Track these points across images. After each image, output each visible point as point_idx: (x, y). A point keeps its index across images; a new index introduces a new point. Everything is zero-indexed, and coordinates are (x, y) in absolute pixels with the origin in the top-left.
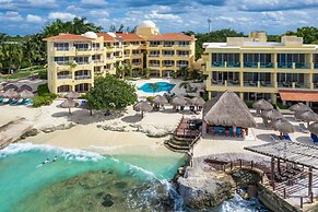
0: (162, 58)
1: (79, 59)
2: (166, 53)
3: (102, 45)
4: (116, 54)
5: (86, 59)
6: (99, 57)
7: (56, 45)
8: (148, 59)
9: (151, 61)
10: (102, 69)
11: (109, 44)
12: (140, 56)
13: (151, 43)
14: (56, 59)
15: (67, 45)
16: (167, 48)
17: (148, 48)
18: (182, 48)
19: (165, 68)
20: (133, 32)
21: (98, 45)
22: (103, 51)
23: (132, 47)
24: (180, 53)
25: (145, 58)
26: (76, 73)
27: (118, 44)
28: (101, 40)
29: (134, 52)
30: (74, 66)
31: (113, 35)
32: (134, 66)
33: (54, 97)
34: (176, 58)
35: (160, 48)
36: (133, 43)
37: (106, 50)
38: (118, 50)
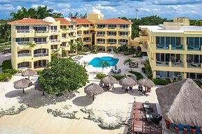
0: (106, 37)
1: (38, 40)
2: (110, 33)
3: (59, 28)
4: (71, 34)
5: (44, 40)
6: (56, 37)
7: (18, 28)
8: (96, 38)
9: (98, 40)
10: (59, 47)
11: (65, 27)
12: (90, 36)
13: (99, 26)
14: (18, 40)
15: (27, 27)
16: (111, 30)
17: (96, 29)
18: (123, 30)
19: (109, 45)
20: (84, 17)
21: (56, 27)
22: (60, 32)
23: (83, 29)
24: (121, 33)
25: (93, 37)
26: (36, 52)
27: (72, 26)
28: (58, 24)
29: (85, 32)
30: (33, 46)
31: (69, 20)
32: (85, 43)
33: (14, 72)
34: (118, 37)
35: (106, 29)
36: (85, 26)
37: (62, 31)
38: (73, 31)
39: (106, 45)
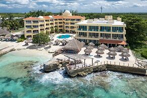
0: (70, 25)
3: (44, 21)
5: (37, 26)
6: (43, 25)
7: (27, 21)
9: (66, 27)
10: (44, 29)
11: (48, 20)
14: (27, 26)
15: (30, 21)
16: (72, 22)
17: (65, 21)
19: (71, 29)
23: (59, 21)
27: (53, 20)
30: (33, 29)
32: (60, 28)
33: (25, 39)
35: (69, 21)
39: (69, 29)
